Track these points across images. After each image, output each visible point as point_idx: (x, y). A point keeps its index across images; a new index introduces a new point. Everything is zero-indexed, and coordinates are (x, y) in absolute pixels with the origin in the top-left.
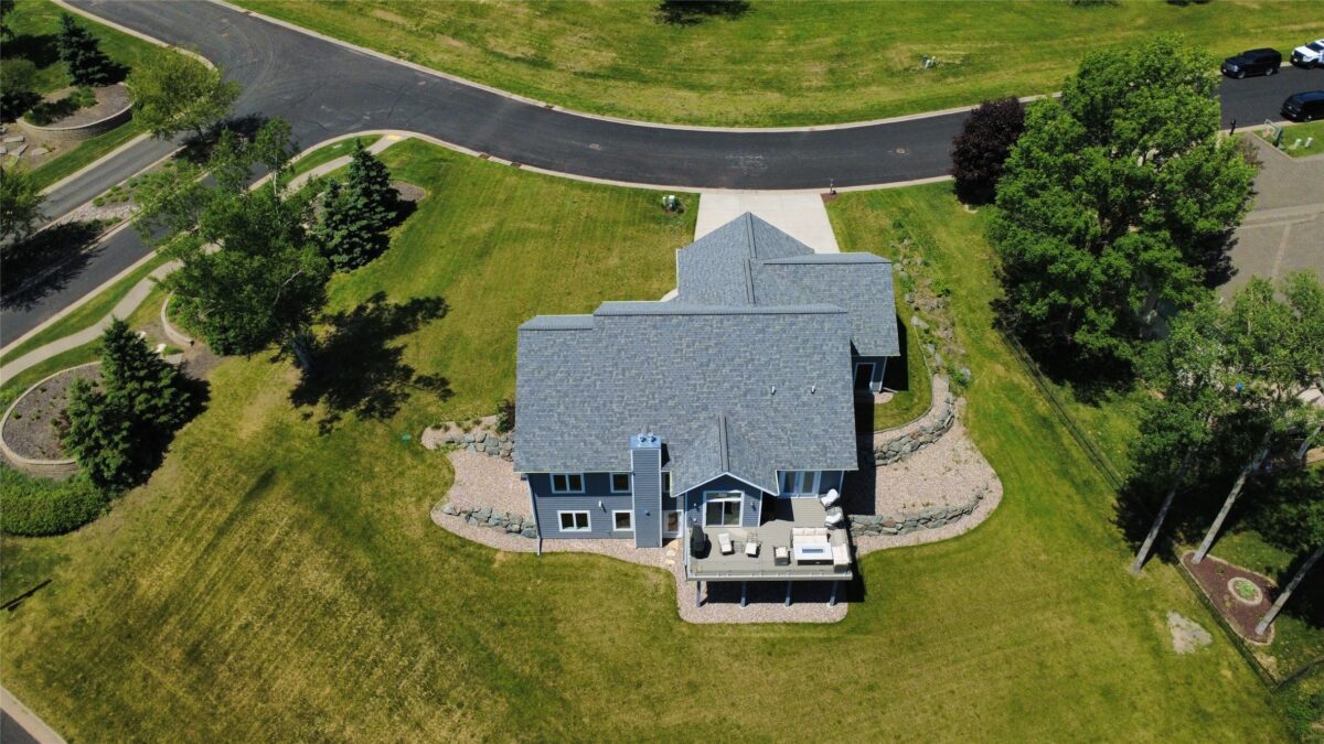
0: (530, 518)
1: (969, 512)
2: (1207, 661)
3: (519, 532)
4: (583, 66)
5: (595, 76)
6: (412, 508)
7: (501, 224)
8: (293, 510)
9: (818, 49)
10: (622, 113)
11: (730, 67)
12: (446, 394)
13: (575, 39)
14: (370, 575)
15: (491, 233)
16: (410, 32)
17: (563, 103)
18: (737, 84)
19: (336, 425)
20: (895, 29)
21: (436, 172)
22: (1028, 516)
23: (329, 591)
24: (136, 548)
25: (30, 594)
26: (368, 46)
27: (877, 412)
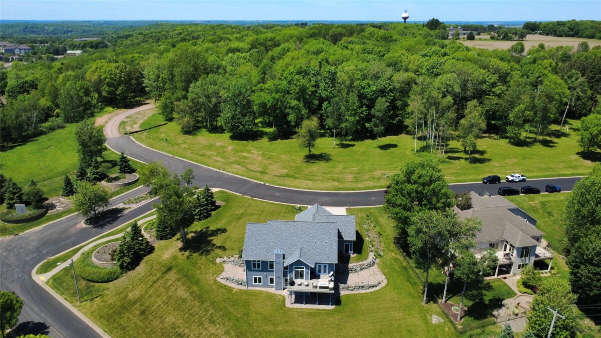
0: (245, 280)
1: (376, 286)
2: (442, 326)
3: (241, 284)
4: (277, 173)
5: (281, 176)
6: (211, 277)
7: (246, 211)
8: (176, 276)
10: (287, 186)
12: (224, 250)
13: (275, 166)
14: (197, 292)
15: (243, 214)
16: (224, 163)
17: (269, 183)
19: (191, 257)
21: (228, 199)
22: (394, 289)
23: (185, 296)
24: (129, 286)
25: (97, 297)
26: (210, 166)
27: (351, 258)
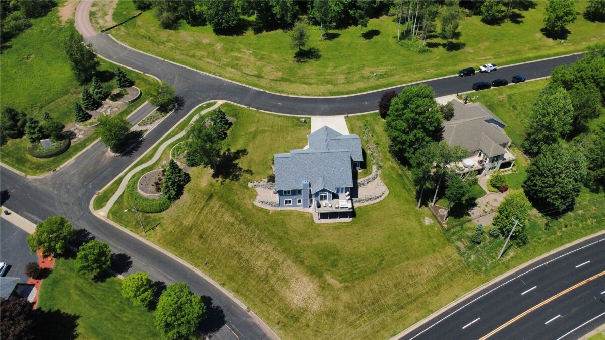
0: (278, 202)
1: (381, 197)
2: (432, 226)
3: (275, 206)
4: (273, 77)
5: (277, 80)
6: (249, 202)
7: (257, 128)
8: (219, 203)
9: (342, 70)
10: (286, 93)
11: (317, 77)
12: (252, 174)
13: (269, 68)
14: (241, 216)
15: (255, 131)
16: (217, 66)
17: (268, 90)
18: (319, 82)
19: (225, 183)
20: (365, 63)
21: (236, 113)
22: (395, 198)
23: (232, 221)
24: (180, 214)
25: (156, 226)
26: (205, 71)
27: (359, 174)
